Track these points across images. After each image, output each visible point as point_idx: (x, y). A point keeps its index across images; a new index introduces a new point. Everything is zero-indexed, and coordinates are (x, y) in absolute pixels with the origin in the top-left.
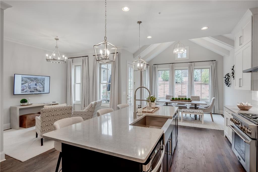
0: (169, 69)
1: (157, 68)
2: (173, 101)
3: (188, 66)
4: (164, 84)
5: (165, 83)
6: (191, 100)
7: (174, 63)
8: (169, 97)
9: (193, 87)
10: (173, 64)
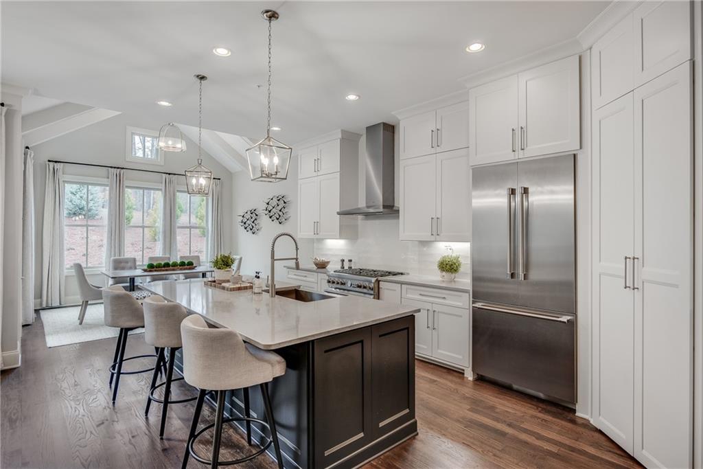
0: (105, 181)
1: (63, 174)
2: (150, 271)
3: (162, 183)
4: (87, 226)
5: (89, 223)
6: (194, 265)
7: (123, 168)
8: (122, 265)
9: (175, 233)
10: (122, 171)
